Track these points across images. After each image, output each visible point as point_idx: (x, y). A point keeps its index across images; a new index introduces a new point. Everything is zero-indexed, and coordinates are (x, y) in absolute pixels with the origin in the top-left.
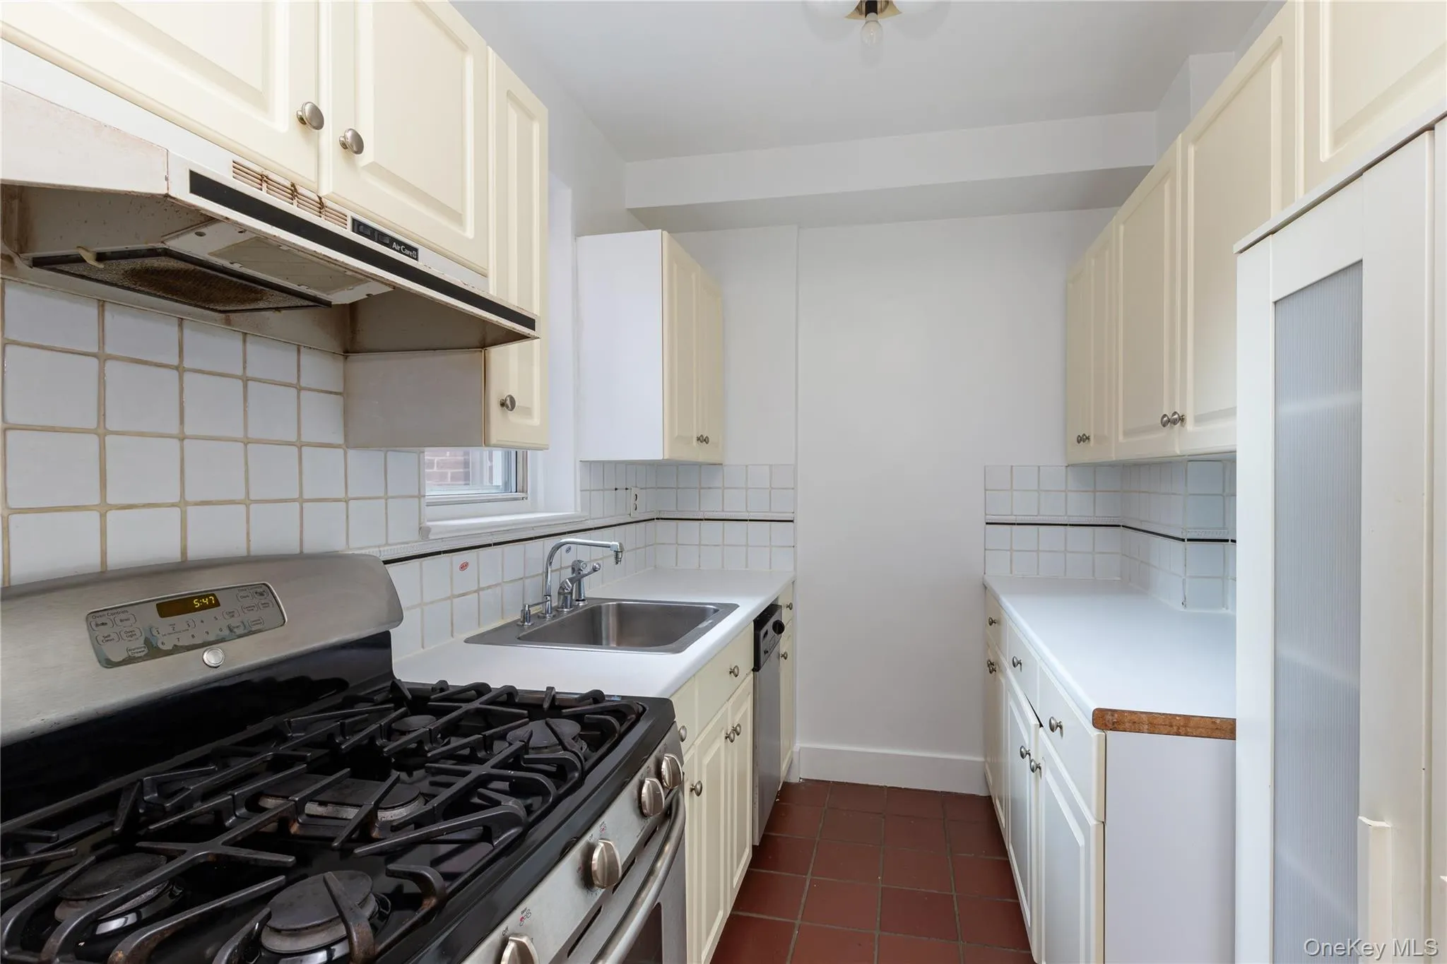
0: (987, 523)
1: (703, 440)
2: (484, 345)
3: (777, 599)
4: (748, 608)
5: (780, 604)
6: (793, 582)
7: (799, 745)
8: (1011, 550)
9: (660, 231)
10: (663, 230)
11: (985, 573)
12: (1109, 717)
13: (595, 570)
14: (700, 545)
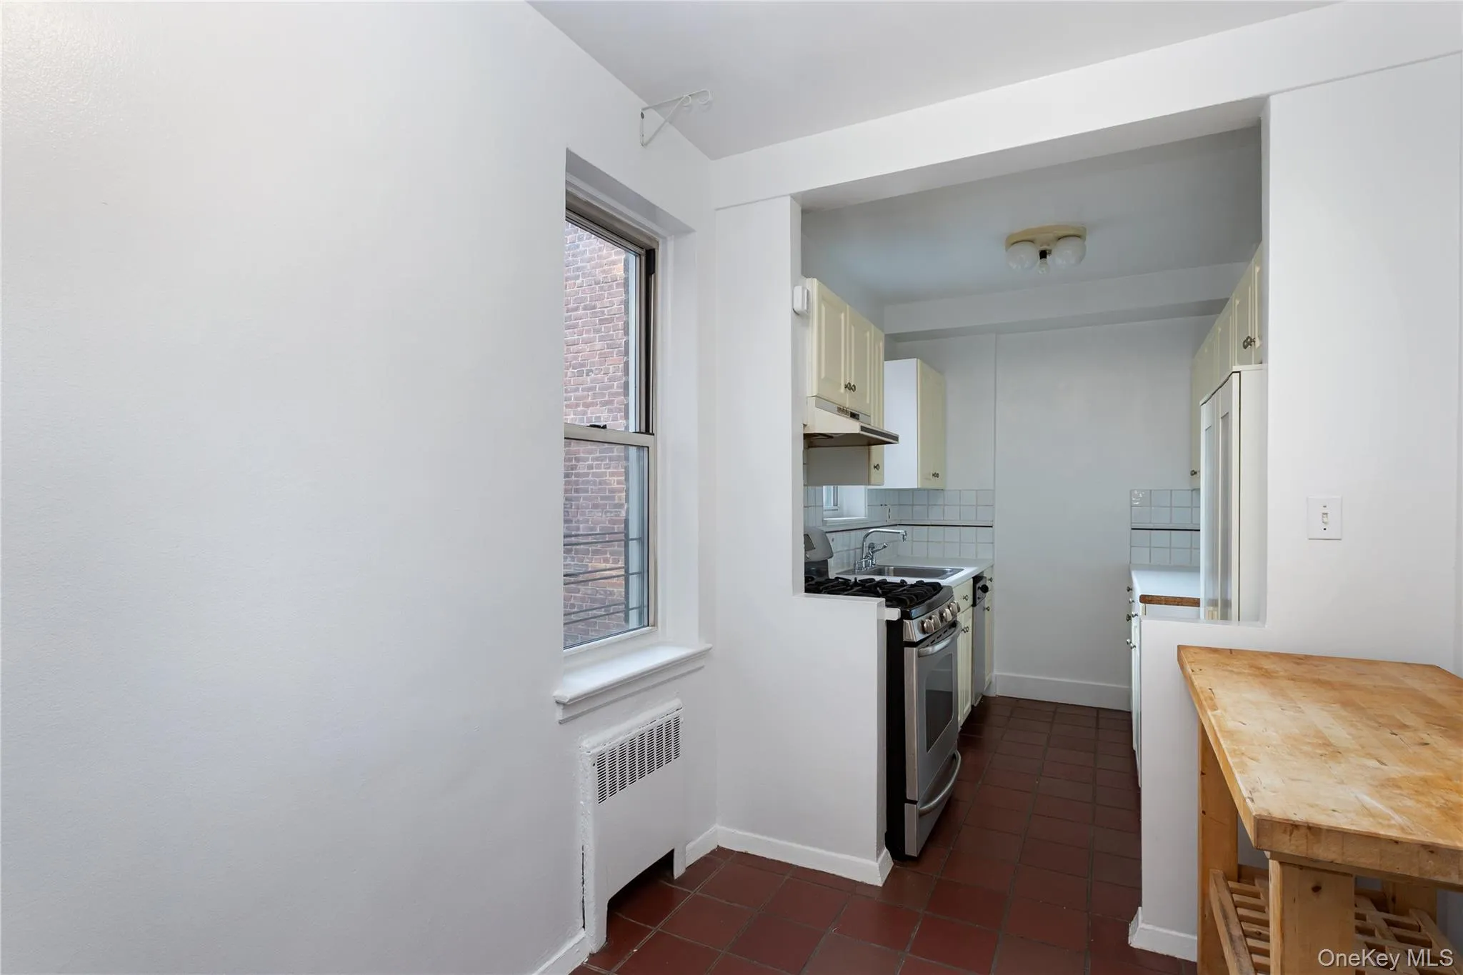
0: (1133, 529)
1: (936, 475)
2: (870, 444)
3: (982, 572)
4: (968, 572)
5: (985, 575)
6: (992, 566)
7: (996, 672)
8: (1150, 547)
9: (916, 359)
10: (917, 358)
11: (1130, 563)
12: (1147, 598)
13: (885, 547)
14: (928, 541)
